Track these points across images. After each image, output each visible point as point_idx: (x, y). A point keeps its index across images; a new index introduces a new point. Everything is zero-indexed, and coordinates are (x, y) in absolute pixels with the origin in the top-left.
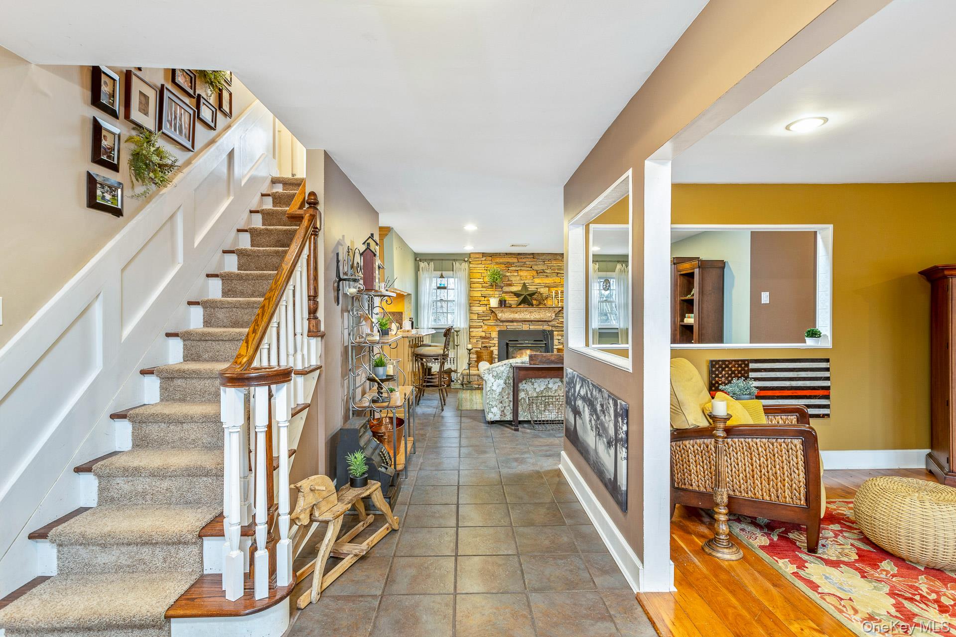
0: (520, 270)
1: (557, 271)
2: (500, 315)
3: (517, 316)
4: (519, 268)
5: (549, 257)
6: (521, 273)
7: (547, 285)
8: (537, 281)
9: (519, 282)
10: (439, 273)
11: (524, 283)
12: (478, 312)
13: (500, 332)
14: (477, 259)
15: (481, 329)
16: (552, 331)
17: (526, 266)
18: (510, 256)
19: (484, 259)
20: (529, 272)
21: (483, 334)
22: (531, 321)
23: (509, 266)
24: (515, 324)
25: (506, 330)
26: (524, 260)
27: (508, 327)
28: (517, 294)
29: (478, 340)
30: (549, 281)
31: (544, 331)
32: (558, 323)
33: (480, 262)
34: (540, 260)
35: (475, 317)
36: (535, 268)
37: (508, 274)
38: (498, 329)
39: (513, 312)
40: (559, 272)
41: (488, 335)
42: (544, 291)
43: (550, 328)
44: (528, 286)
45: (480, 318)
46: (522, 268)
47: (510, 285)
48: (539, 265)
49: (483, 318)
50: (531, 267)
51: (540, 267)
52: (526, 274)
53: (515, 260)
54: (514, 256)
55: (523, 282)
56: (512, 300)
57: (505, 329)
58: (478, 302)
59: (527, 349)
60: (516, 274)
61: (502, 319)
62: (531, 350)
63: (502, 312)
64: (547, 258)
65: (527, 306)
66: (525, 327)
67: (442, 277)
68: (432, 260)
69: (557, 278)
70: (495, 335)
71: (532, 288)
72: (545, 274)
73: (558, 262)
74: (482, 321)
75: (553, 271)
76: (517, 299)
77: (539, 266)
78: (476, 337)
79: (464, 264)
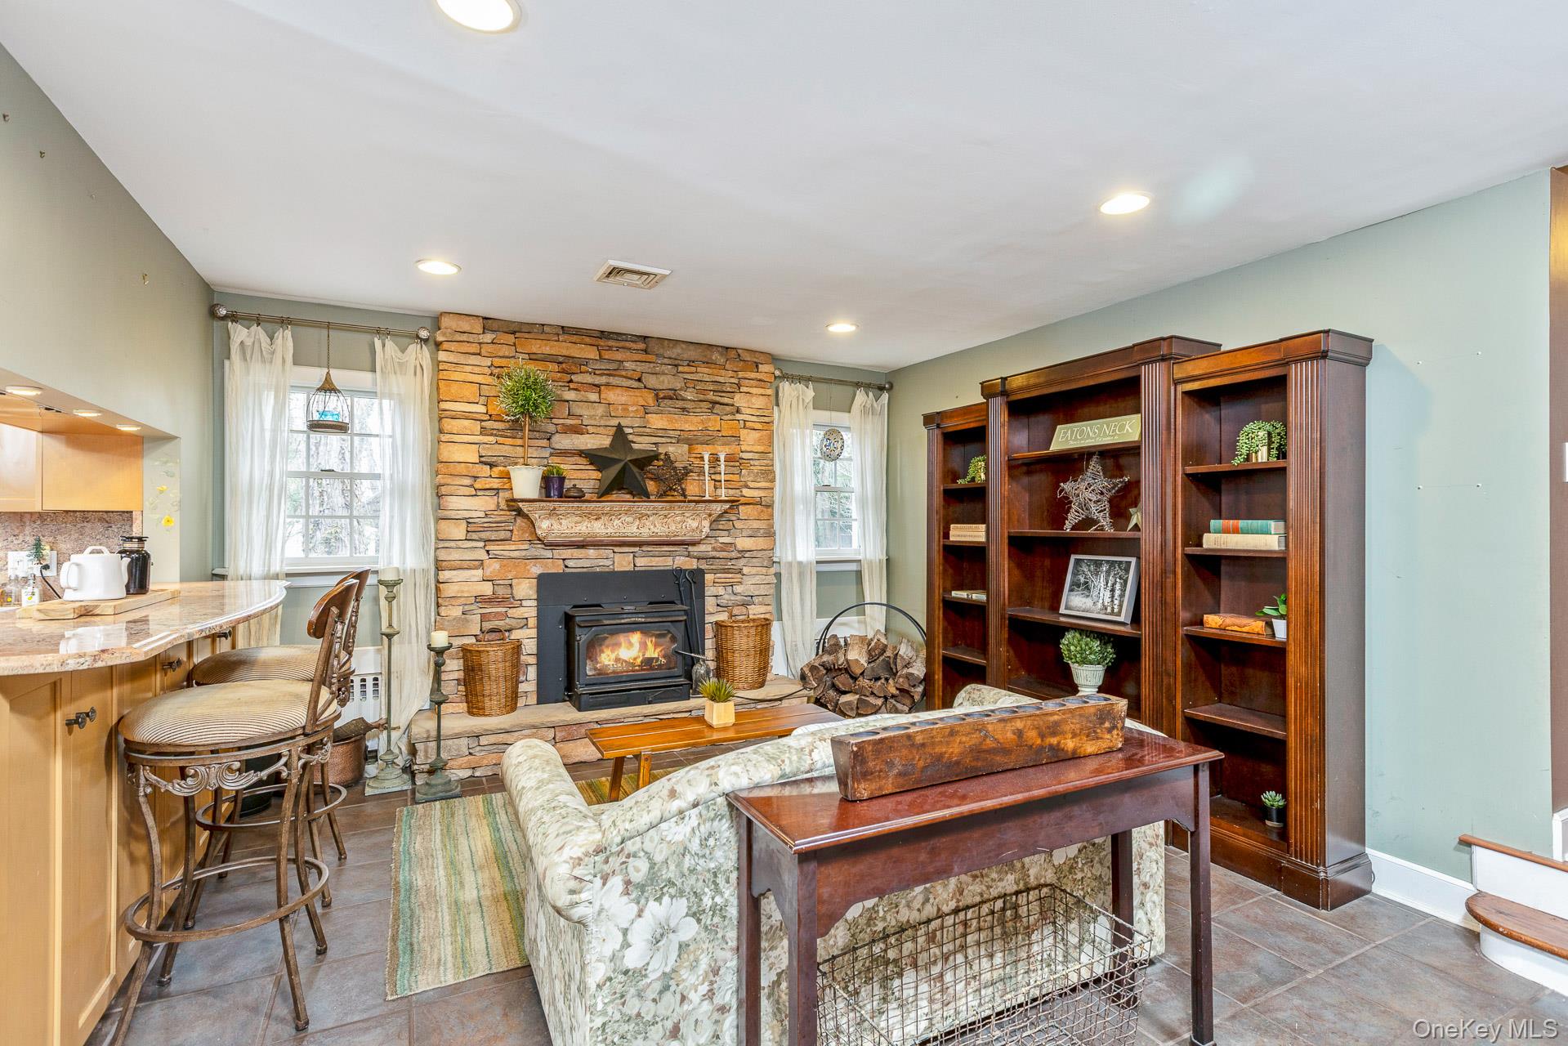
0: (607, 385)
1: (711, 396)
2: (544, 526)
3: (599, 528)
4: (603, 380)
5: (692, 354)
6: (611, 396)
7: (686, 435)
8: (657, 422)
9: (602, 423)
10: (316, 375)
11: (619, 428)
12: (467, 514)
13: (544, 581)
14: (464, 337)
15: (480, 572)
16: (697, 576)
17: (624, 373)
18: (574, 339)
19: (488, 337)
20: (637, 393)
21: (487, 589)
22: (640, 544)
23: (574, 369)
24: (591, 552)
25: (564, 574)
26: (619, 356)
27: (570, 563)
29: (467, 608)
30: (690, 424)
31: (678, 573)
32: (714, 549)
33: (474, 348)
34: (666, 361)
35: (459, 531)
36: (651, 381)
37: (570, 395)
38: (536, 570)
39: (588, 515)
40: (718, 399)
41: (501, 591)
42: (678, 452)
43: (693, 564)
44: (630, 437)
45: (474, 536)
46: (612, 380)
47: (577, 430)
48: (664, 374)
49: (484, 535)
50: (639, 380)
51: (666, 382)
52: (624, 399)
53: (592, 353)
54: (588, 340)
55: (615, 422)
56: (584, 477)
57: (557, 568)
58: (468, 481)
59: (633, 631)
60: (594, 397)
61: (551, 539)
62: (642, 633)
63: (552, 513)
64: (685, 356)
65: (628, 497)
66: (622, 562)
67: (328, 387)
68: (284, 322)
69: (712, 417)
70: (526, 589)
71: (642, 444)
72: (680, 404)
73: (715, 371)
74: (481, 544)
75: (702, 397)
76: (597, 475)
77: (662, 378)
78: (462, 601)
79: (413, 348)
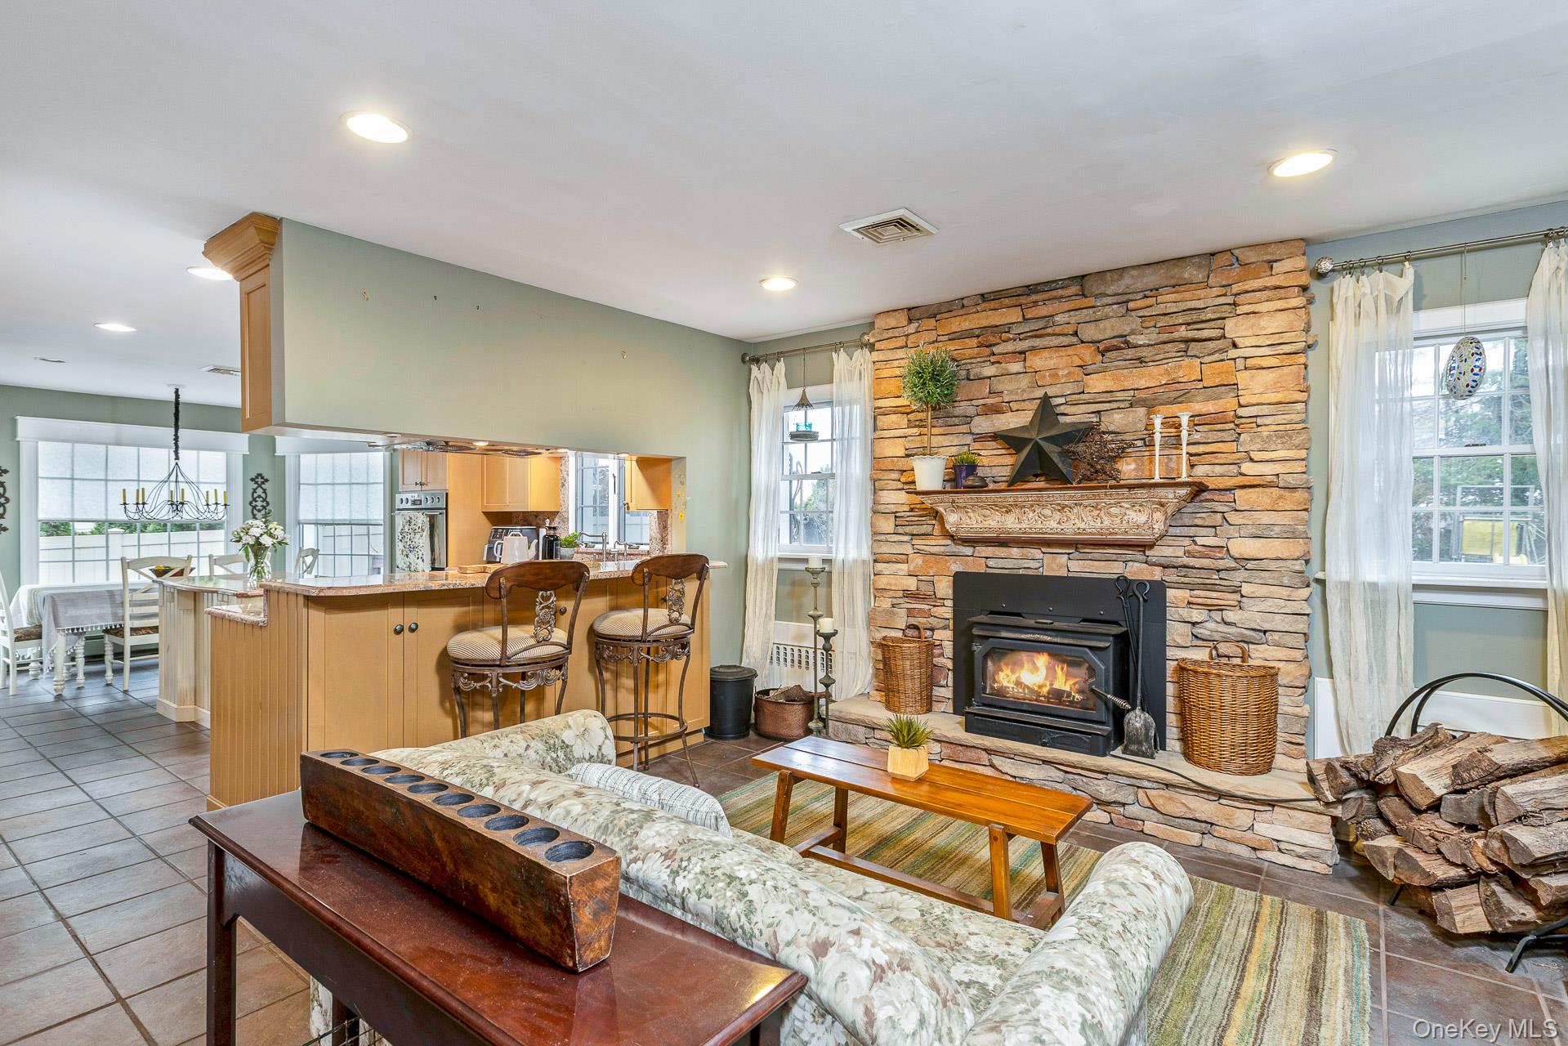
0: (1033, 349)
1: (1183, 332)
2: (952, 519)
3: (1011, 523)
4: (1026, 344)
5: (1151, 279)
6: (1037, 361)
7: (1142, 395)
8: (1097, 384)
9: (1026, 396)
10: (796, 393)
11: (1046, 400)
12: (893, 508)
13: (960, 579)
14: (890, 334)
15: (904, 567)
16: (1160, 587)
17: (1057, 330)
18: (993, 304)
19: (912, 328)
20: (1070, 351)
21: (912, 584)
22: (1073, 544)
23: (992, 340)
24: (1015, 552)
25: (985, 574)
26: (1043, 311)
27: (991, 563)
28: (1010, 441)
29: (895, 601)
30: (1146, 379)
31: (1124, 586)
32: (1188, 554)
33: (901, 342)
34: (1109, 300)
35: (887, 525)
36: (1089, 332)
37: (989, 371)
38: (956, 567)
39: (995, 506)
40: (1191, 334)
41: (924, 588)
42: (1116, 420)
43: (1157, 574)
44: (1062, 409)
45: (900, 530)
46: (1037, 342)
47: (997, 410)
48: (1107, 318)
49: (908, 529)
50: (1076, 334)
51: (1107, 330)
52: (1052, 363)
53: (1014, 315)
54: (1007, 301)
55: (1040, 393)
56: (997, 463)
57: (978, 567)
58: (895, 475)
59: (1039, 651)
60: (1016, 367)
61: (962, 534)
62: (1050, 655)
63: (954, 505)
64: (1139, 285)
65: (1042, 485)
66: (1058, 565)
67: (804, 403)
68: (778, 356)
69: (1187, 360)
70: (944, 588)
71: (1074, 415)
72: (1130, 353)
73: (1188, 295)
74: (907, 538)
75: (1165, 337)
76: (1009, 460)
77: (1102, 325)
78: (891, 593)
79: (858, 353)
